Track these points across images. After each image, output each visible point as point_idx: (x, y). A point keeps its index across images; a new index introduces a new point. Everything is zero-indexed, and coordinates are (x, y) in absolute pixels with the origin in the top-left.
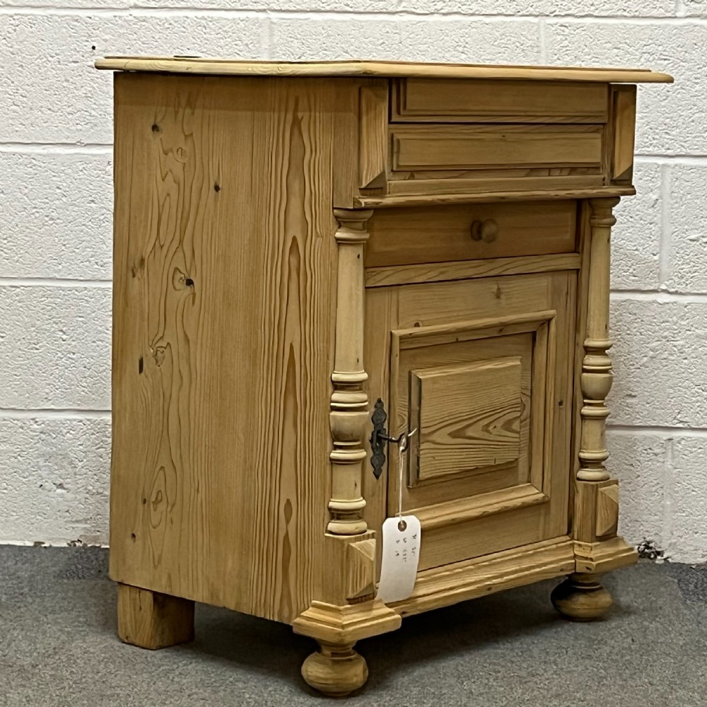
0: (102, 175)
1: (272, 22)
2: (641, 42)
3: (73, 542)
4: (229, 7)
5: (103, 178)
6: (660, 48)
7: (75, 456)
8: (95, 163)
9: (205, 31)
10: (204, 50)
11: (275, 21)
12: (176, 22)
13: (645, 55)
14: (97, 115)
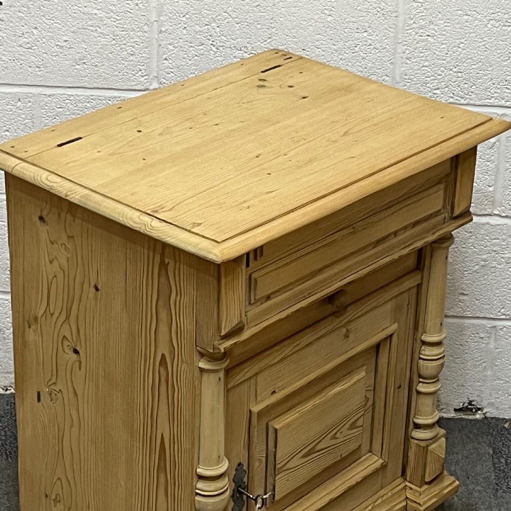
0: (14, 110)
2: (489, 11)
3: (5, 387)
5: (15, 112)
6: (506, 16)
7: (4, 326)
8: (8, 99)
10: (99, 8)
13: (492, 22)
14: (7, 60)
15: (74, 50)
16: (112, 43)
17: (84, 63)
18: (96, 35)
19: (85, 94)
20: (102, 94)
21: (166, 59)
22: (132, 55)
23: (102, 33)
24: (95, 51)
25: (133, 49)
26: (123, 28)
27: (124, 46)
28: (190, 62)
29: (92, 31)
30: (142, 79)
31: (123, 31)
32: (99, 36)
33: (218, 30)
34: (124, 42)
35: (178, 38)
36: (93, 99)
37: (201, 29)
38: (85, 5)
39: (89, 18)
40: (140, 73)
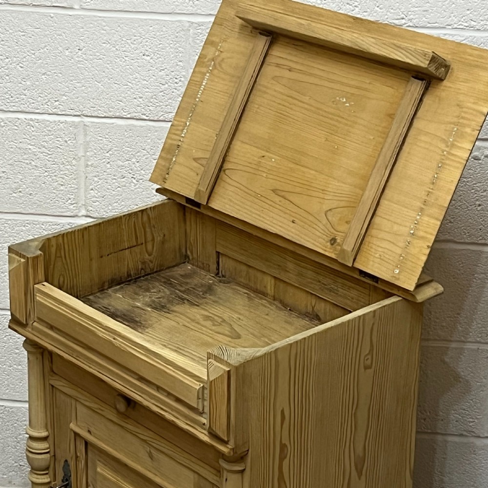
1: (85, 125)
4: (51, 112)
9: (33, 129)
10: (33, 144)
11: (88, 124)
12: (10, 122)
15: (10, 180)
16: (45, 174)
17: (20, 192)
18: (31, 168)
19: (21, 219)
20: (36, 219)
21: (92, 189)
22: (62, 185)
23: (35, 166)
24: (29, 181)
25: (64, 181)
26: (54, 161)
27: (55, 178)
28: (114, 192)
29: (27, 164)
30: (72, 207)
31: (54, 164)
32: (33, 169)
33: (138, 165)
34: (56, 174)
35: (103, 172)
36: (28, 223)
37: (122, 164)
38: (21, 141)
39: (24, 153)
40: (69, 201)
